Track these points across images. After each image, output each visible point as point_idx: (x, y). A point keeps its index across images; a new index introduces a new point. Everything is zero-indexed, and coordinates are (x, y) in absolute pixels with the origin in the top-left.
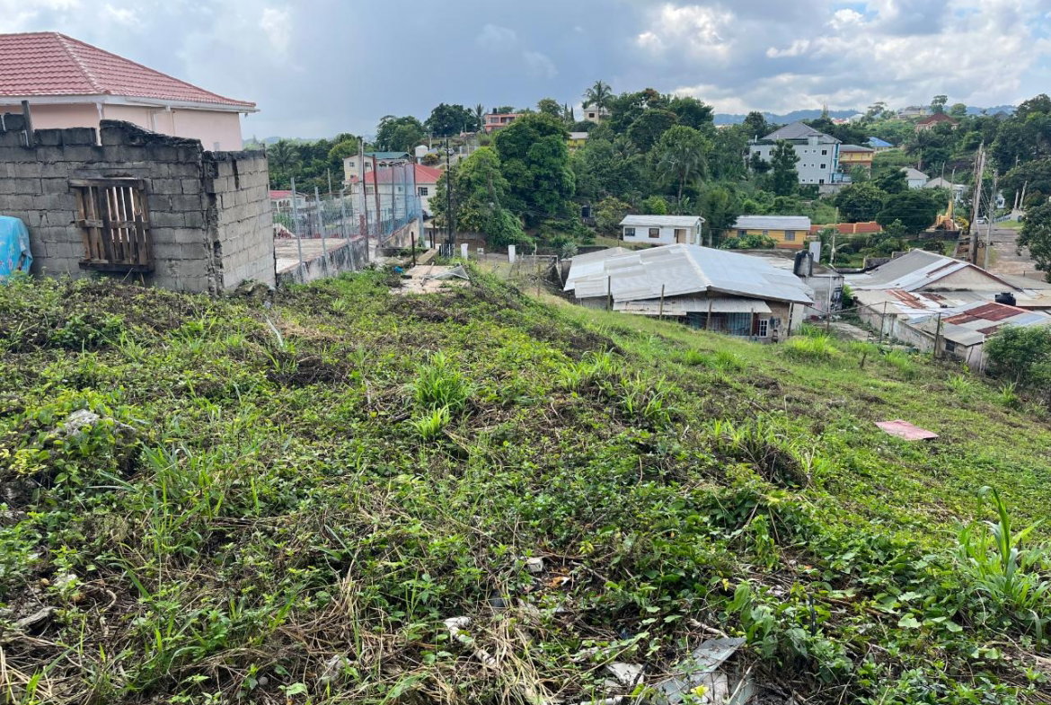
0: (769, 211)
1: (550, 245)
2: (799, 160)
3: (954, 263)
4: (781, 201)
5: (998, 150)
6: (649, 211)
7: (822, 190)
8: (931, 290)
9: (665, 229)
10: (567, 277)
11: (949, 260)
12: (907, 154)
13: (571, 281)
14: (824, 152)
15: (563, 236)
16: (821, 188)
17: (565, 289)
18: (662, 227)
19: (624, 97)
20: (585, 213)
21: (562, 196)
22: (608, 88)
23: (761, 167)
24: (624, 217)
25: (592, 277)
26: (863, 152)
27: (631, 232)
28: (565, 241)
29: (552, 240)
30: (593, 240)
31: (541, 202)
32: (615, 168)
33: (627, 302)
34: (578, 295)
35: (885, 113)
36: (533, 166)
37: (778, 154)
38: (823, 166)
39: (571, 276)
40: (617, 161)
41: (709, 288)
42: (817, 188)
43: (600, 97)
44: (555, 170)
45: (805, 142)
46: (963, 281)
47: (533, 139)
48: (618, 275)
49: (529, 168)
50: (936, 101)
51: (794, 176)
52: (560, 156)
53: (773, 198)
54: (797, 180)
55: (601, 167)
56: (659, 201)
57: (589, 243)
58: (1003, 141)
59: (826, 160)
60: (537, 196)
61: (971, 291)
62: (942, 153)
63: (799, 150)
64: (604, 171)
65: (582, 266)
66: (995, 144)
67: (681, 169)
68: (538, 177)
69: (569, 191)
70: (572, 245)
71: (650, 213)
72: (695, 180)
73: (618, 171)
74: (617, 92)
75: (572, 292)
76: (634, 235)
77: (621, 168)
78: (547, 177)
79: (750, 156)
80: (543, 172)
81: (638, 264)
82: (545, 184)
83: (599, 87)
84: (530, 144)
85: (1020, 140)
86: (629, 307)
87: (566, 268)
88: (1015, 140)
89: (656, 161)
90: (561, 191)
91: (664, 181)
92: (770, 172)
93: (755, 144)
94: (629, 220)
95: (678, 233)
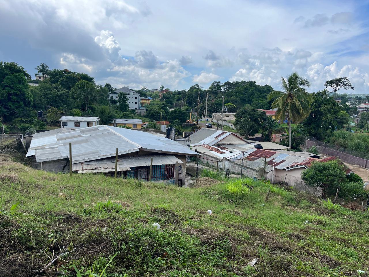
0: (121, 118)
1: (19, 129)
2: (128, 100)
3: (224, 133)
4: (125, 114)
5: (187, 100)
6: (73, 115)
7: (136, 111)
8: (219, 145)
9: (82, 122)
10: (29, 146)
11: (221, 132)
12: (160, 101)
13: (33, 149)
14: (136, 98)
15: (27, 125)
16: (136, 110)
17: (27, 155)
18: (81, 121)
19: (55, 71)
20: (40, 115)
21: (26, 105)
22: (47, 67)
23: (114, 102)
24: (61, 117)
25: (49, 145)
26: (146, 100)
27: (65, 124)
28: (28, 127)
29: (20, 127)
30: (45, 127)
31: (13, 107)
32: (54, 95)
33: (82, 163)
34: (39, 159)
35: (147, 90)
36: (6, 88)
37: (120, 97)
38: (136, 103)
39: (32, 145)
40: (55, 92)
41: (141, 149)
42: (135, 111)
43: (43, 70)
44: (20, 91)
45: (129, 94)
46: (229, 141)
47: (7, 74)
48: (76, 143)
49: (4, 89)
50: (161, 87)
51: (127, 106)
52: (23, 84)
53: (122, 113)
54: (128, 107)
55: (47, 95)
56: (77, 111)
57: (42, 128)
58: (189, 97)
59: (137, 101)
60: (10, 104)
61: (233, 144)
62: (171, 101)
63: (128, 96)
64: (49, 96)
65: (41, 139)
66: (186, 98)
67: (86, 98)
68: (10, 94)
69: (29, 103)
70: (32, 129)
71: (74, 116)
72: (93, 103)
73: (56, 97)
74: (51, 69)
75: (33, 157)
76: (67, 125)
77: (57, 95)
78: (16, 95)
79: (110, 98)
80: (13, 91)
81: (81, 136)
82: (15, 98)
83: (43, 66)
84: (4, 77)
85: (193, 97)
86: (85, 167)
87: (28, 141)
88: (192, 97)
89: (73, 94)
90: (24, 102)
91: (79, 102)
92: (118, 104)
93: (111, 94)
94: (64, 118)
95: (89, 124)
